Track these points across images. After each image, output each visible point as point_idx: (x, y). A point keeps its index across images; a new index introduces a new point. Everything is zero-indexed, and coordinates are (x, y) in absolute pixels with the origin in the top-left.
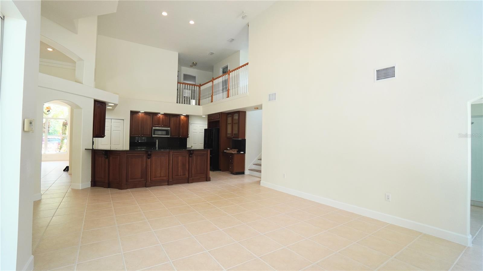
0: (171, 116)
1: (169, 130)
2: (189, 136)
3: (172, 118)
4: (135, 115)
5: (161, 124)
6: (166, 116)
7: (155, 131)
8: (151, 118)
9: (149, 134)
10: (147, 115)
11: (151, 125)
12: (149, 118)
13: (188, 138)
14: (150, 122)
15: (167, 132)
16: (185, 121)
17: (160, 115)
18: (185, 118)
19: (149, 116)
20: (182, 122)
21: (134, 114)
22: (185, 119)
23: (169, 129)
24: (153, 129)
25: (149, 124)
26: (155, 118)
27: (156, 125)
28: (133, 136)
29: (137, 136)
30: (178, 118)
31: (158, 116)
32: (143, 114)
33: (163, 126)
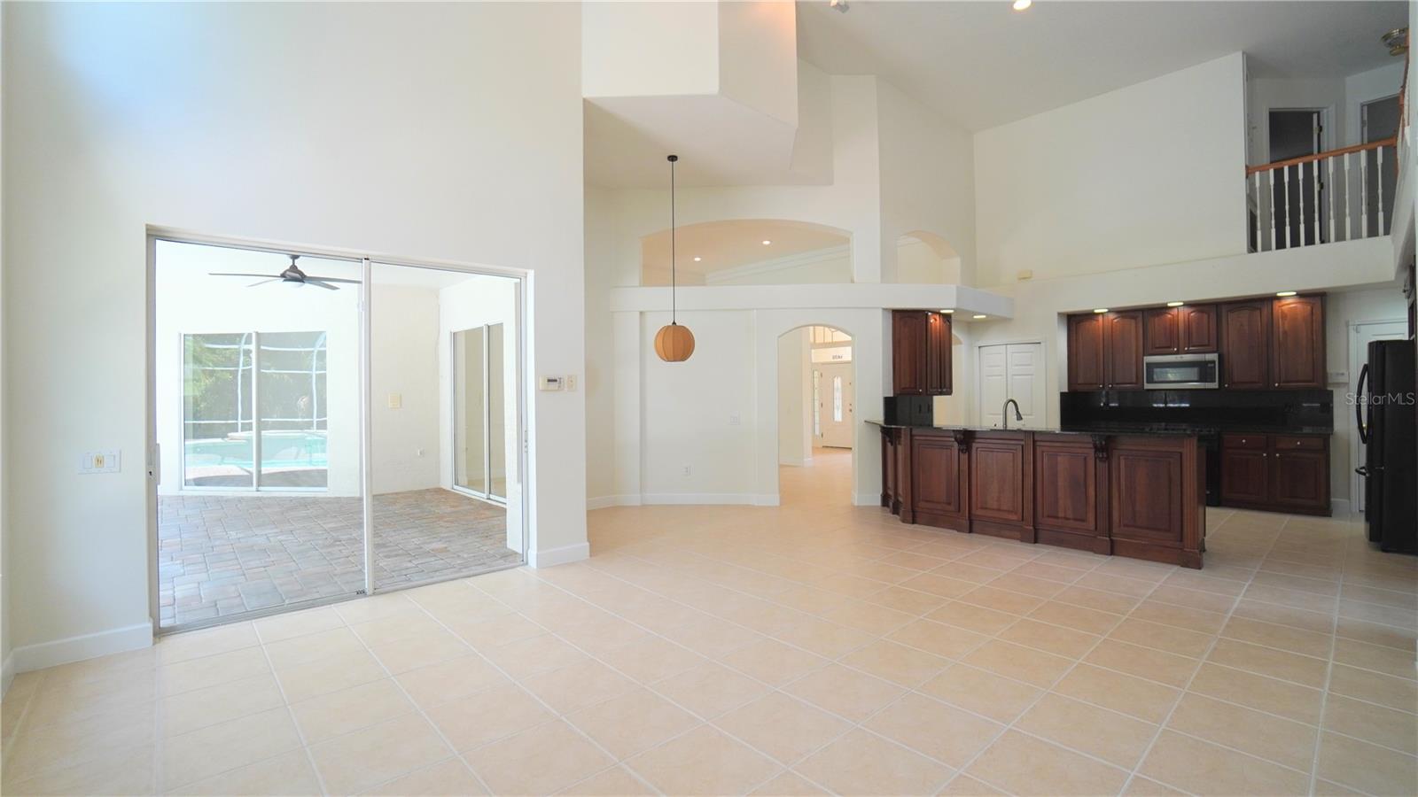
0: (1224, 309)
1: (1214, 362)
3: (1231, 316)
4: (1087, 325)
5: (1180, 344)
6: (1202, 312)
7: (1156, 371)
8: (1140, 325)
9: (1134, 381)
10: (1123, 318)
11: (1140, 349)
12: (1134, 326)
14: (1135, 341)
15: (1204, 371)
17: (1173, 312)
19: (1133, 321)
21: (1083, 321)
23: (1214, 357)
24: (1147, 364)
25: (1134, 348)
26: (1157, 323)
27: (1157, 348)
28: (1080, 388)
29: (1094, 387)
30: (1260, 309)
31: (1169, 316)
32: (1112, 316)
33: (1189, 347)
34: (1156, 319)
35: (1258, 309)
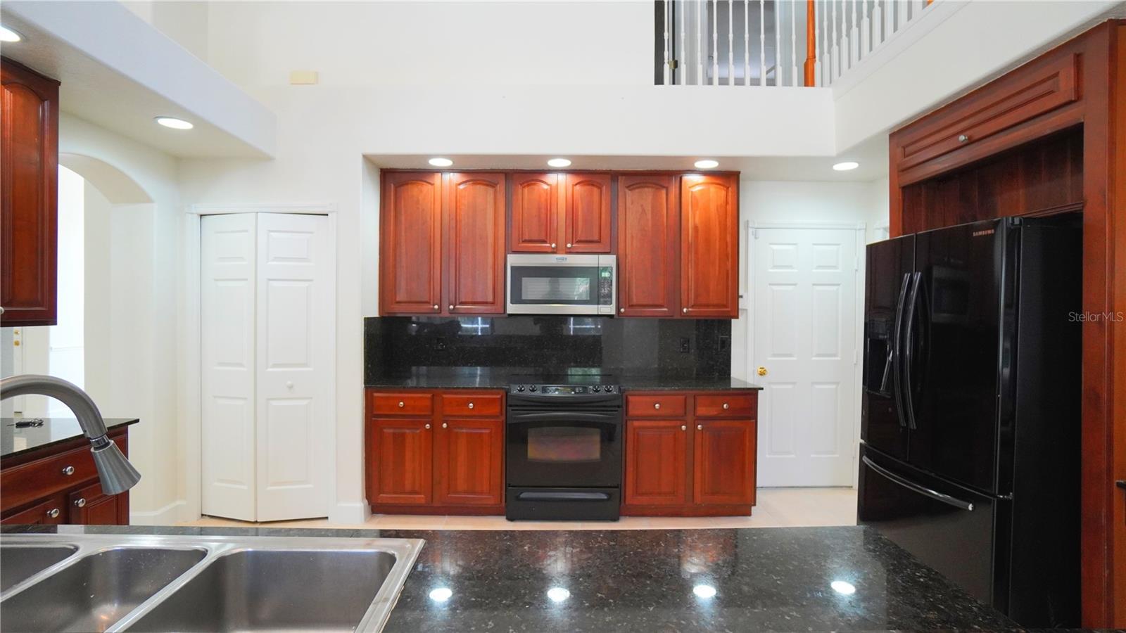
0: (621, 183)
1: (609, 270)
2: (742, 304)
3: (630, 195)
5: (562, 234)
6: (591, 185)
7: (525, 280)
8: (502, 199)
9: (490, 299)
10: (475, 182)
11: (501, 242)
12: (490, 198)
13: (734, 321)
14: (496, 225)
15: (597, 283)
16: (713, 208)
17: (552, 179)
18: (713, 189)
19: (491, 190)
20: (693, 218)
21: (407, 183)
22: (716, 193)
23: (609, 260)
24: (512, 267)
25: (491, 240)
26: (528, 196)
27: (525, 241)
28: (400, 310)
29: (425, 307)
30: (667, 188)
31: (545, 187)
32: (455, 178)
33: (572, 244)
34: (526, 190)
35: (664, 187)
